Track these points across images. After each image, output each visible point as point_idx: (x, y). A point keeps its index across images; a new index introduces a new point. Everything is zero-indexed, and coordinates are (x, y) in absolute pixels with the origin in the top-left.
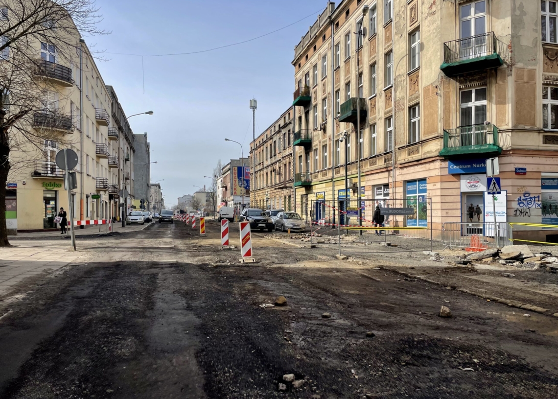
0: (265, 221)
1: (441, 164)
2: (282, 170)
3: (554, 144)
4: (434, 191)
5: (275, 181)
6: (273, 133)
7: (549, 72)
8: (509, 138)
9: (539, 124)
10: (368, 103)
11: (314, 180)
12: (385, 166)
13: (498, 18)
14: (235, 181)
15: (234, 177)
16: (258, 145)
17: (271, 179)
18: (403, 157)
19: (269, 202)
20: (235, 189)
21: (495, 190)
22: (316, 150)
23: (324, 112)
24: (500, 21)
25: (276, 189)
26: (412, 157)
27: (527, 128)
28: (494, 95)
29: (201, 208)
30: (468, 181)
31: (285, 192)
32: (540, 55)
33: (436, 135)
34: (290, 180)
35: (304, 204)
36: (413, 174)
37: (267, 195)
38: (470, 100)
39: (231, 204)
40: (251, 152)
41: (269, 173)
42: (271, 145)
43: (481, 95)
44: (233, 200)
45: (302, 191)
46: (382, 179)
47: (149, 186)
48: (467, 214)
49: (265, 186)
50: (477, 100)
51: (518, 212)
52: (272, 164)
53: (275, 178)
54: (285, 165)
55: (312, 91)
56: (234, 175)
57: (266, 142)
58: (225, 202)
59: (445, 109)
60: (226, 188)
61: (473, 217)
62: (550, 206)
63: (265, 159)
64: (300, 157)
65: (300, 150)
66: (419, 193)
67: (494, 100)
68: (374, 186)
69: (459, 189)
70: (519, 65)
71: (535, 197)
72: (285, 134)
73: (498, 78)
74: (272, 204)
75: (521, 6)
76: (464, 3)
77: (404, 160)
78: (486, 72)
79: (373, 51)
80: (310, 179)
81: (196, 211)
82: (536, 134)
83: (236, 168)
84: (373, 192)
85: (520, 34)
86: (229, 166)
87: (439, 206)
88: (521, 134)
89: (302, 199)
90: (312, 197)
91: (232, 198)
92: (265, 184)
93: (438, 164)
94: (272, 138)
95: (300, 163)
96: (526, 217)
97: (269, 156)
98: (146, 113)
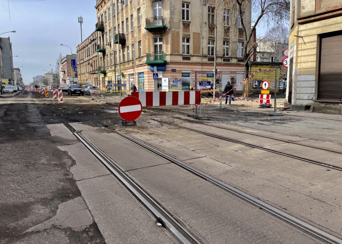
0: (80, 90)
1: (147, 67)
2: (93, 64)
3: (187, 60)
4: (146, 77)
5: (90, 69)
6: (88, 43)
7: (185, 32)
8: (169, 58)
9: (181, 52)
10: (126, 36)
11: (107, 70)
12: (132, 66)
13: (165, 10)
14: (70, 68)
15: (69, 66)
16: (81, 48)
17: (88, 69)
18: (137, 63)
19: (88, 81)
20: (70, 73)
21: (156, 78)
22: (107, 55)
23: (110, 36)
24: (166, 11)
25: (90, 74)
26: (140, 63)
27: (176, 54)
28: (164, 41)
29: (50, 84)
31: (95, 76)
32: (182, 26)
34: (97, 70)
35: (104, 81)
36: (140, 70)
37: (86, 77)
38: (157, 42)
39: (68, 82)
40: (77, 52)
41: (87, 65)
42: (87, 49)
43: (161, 40)
44: (69, 79)
45: (102, 76)
46: (131, 71)
47: (12, 70)
48: (157, 86)
49: (85, 72)
50: (159, 42)
51: (173, 86)
52: (88, 60)
53: (90, 68)
54: (94, 61)
55: (105, 24)
56: (69, 64)
57: (84, 47)
58: (64, 81)
59: (148, 44)
60: (64, 72)
61: (159, 88)
62: (186, 83)
63: (85, 57)
64: (101, 58)
65: (101, 54)
66: (142, 78)
67: (164, 43)
68: (129, 74)
70: (173, 29)
71: (179, 80)
72: (93, 44)
73: (166, 34)
74: (89, 82)
75: (174, 6)
76: (154, 2)
78: (162, 31)
79: (127, 13)
80: (106, 70)
81: (46, 86)
82: (180, 56)
83: (70, 60)
84: (129, 77)
85: (173, 17)
86: (65, 59)
87: (147, 83)
88: (174, 56)
89: (103, 79)
90: (107, 79)
91: (68, 78)
92: (85, 71)
94: (87, 46)
95: (101, 61)
96: (176, 87)
97: (87, 56)
98: (12, 32)
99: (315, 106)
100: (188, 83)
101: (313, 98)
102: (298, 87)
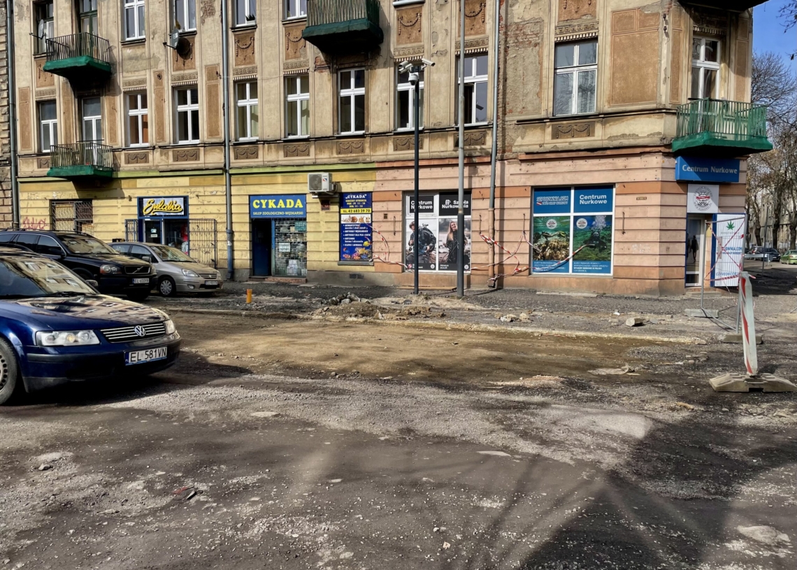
1: (663, 162)
4: (638, 209)
11: (127, 166)
18: (535, 140)
22: (135, 93)
26: (570, 143)
28: (733, 57)
30: (697, 195)
33: (653, 106)
59: (673, 61)
64: (45, 103)
65: (44, 85)
66: (575, 211)
67: (733, 65)
68: (406, 193)
69: (684, 208)
73: (739, 32)
77: (538, 147)
78: (726, 15)
84: (404, 205)
89: (54, 210)
93: (656, 160)
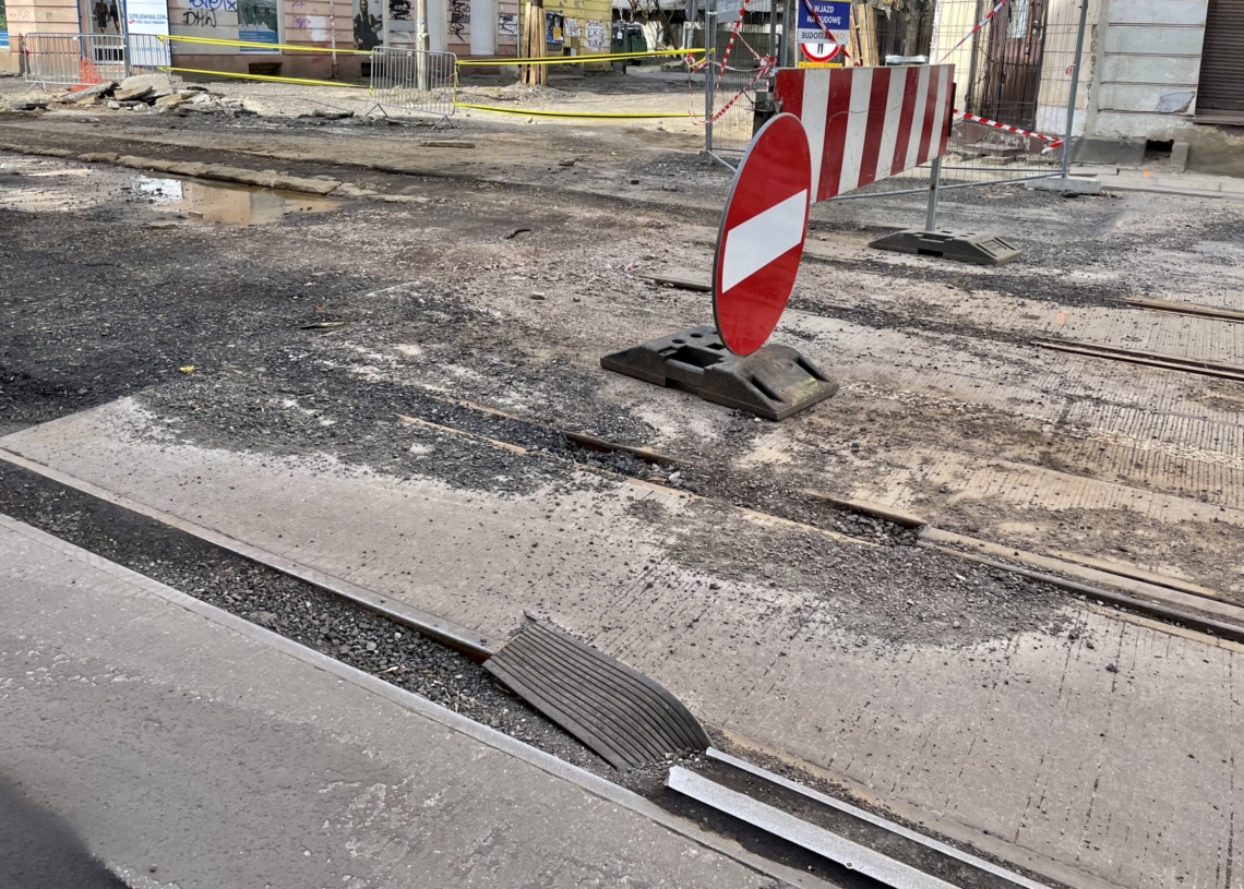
48: (94, 19)
51: (192, 18)
61: (105, 26)
62: (255, 8)
96: (208, 27)
99: (1196, 144)
100: (267, 9)
101: (1186, 108)
102: (1107, 54)
